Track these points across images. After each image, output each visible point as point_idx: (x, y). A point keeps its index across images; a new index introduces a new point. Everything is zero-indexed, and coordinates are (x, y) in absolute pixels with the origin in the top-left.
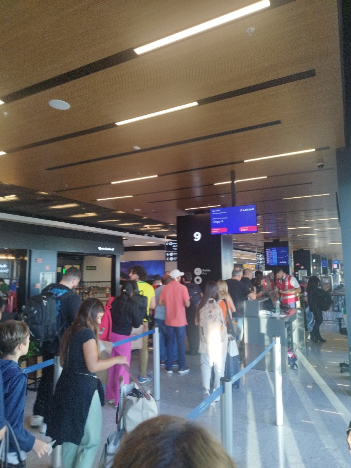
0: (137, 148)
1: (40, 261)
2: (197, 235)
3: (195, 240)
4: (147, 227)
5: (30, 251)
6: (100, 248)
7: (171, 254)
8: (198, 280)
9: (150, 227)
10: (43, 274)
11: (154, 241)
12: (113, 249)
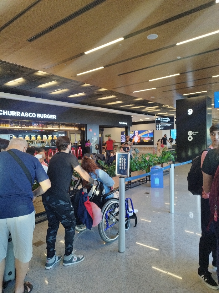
0: (179, 58)
1: (91, 130)
2: (190, 111)
3: (189, 114)
4: (147, 109)
5: (86, 125)
6: (120, 123)
7: (160, 126)
8: (190, 138)
9: (149, 109)
10: (93, 138)
11: (148, 118)
12: (126, 123)
